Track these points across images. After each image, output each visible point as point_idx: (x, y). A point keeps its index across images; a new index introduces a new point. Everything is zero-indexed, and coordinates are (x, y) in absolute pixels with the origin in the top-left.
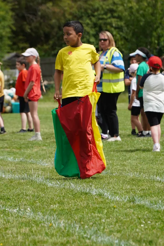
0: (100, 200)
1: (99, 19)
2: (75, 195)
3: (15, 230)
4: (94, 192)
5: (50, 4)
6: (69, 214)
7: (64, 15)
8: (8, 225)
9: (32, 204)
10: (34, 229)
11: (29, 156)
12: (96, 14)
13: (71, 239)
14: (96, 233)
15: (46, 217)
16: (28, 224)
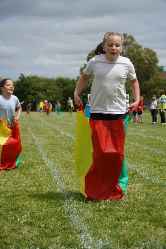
0: (160, 141)
1: (162, 87)
2: (152, 140)
3: (132, 149)
4: (158, 138)
5: (147, 81)
6: (149, 145)
7: (151, 85)
8: (130, 147)
9: (138, 142)
10: (138, 149)
11: (139, 128)
12: (161, 85)
13: (150, 152)
14: (158, 150)
15: (142, 145)
16: (136, 147)
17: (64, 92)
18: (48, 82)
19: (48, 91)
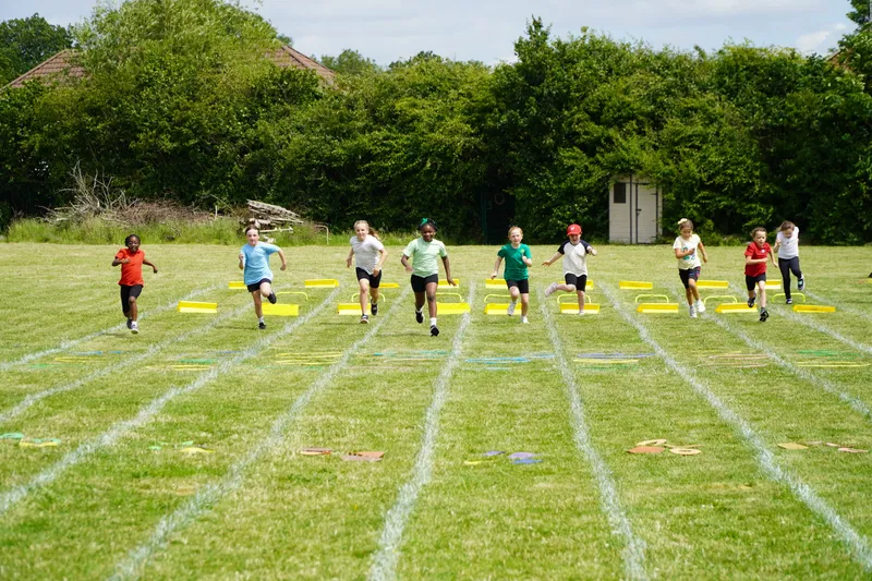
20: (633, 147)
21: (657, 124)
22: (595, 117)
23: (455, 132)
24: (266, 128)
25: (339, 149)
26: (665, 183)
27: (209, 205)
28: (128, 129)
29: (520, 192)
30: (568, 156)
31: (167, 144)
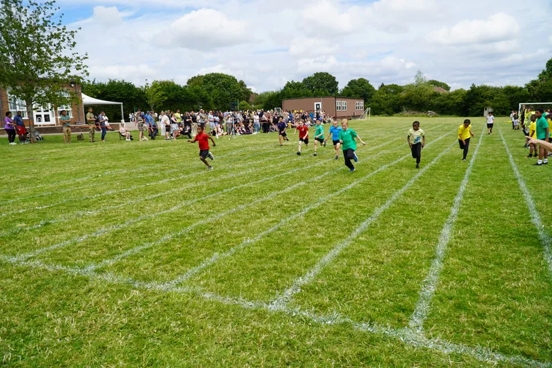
17: (511, 98)
18: (497, 90)
19: (495, 98)
20: (488, 102)
21: (493, 98)
22: (482, 97)
23: (459, 100)
24: (432, 100)
25: (443, 103)
26: (493, 107)
27: (422, 112)
28: (411, 101)
29: (470, 109)
30: (478, 103)
31: (416, 103)
